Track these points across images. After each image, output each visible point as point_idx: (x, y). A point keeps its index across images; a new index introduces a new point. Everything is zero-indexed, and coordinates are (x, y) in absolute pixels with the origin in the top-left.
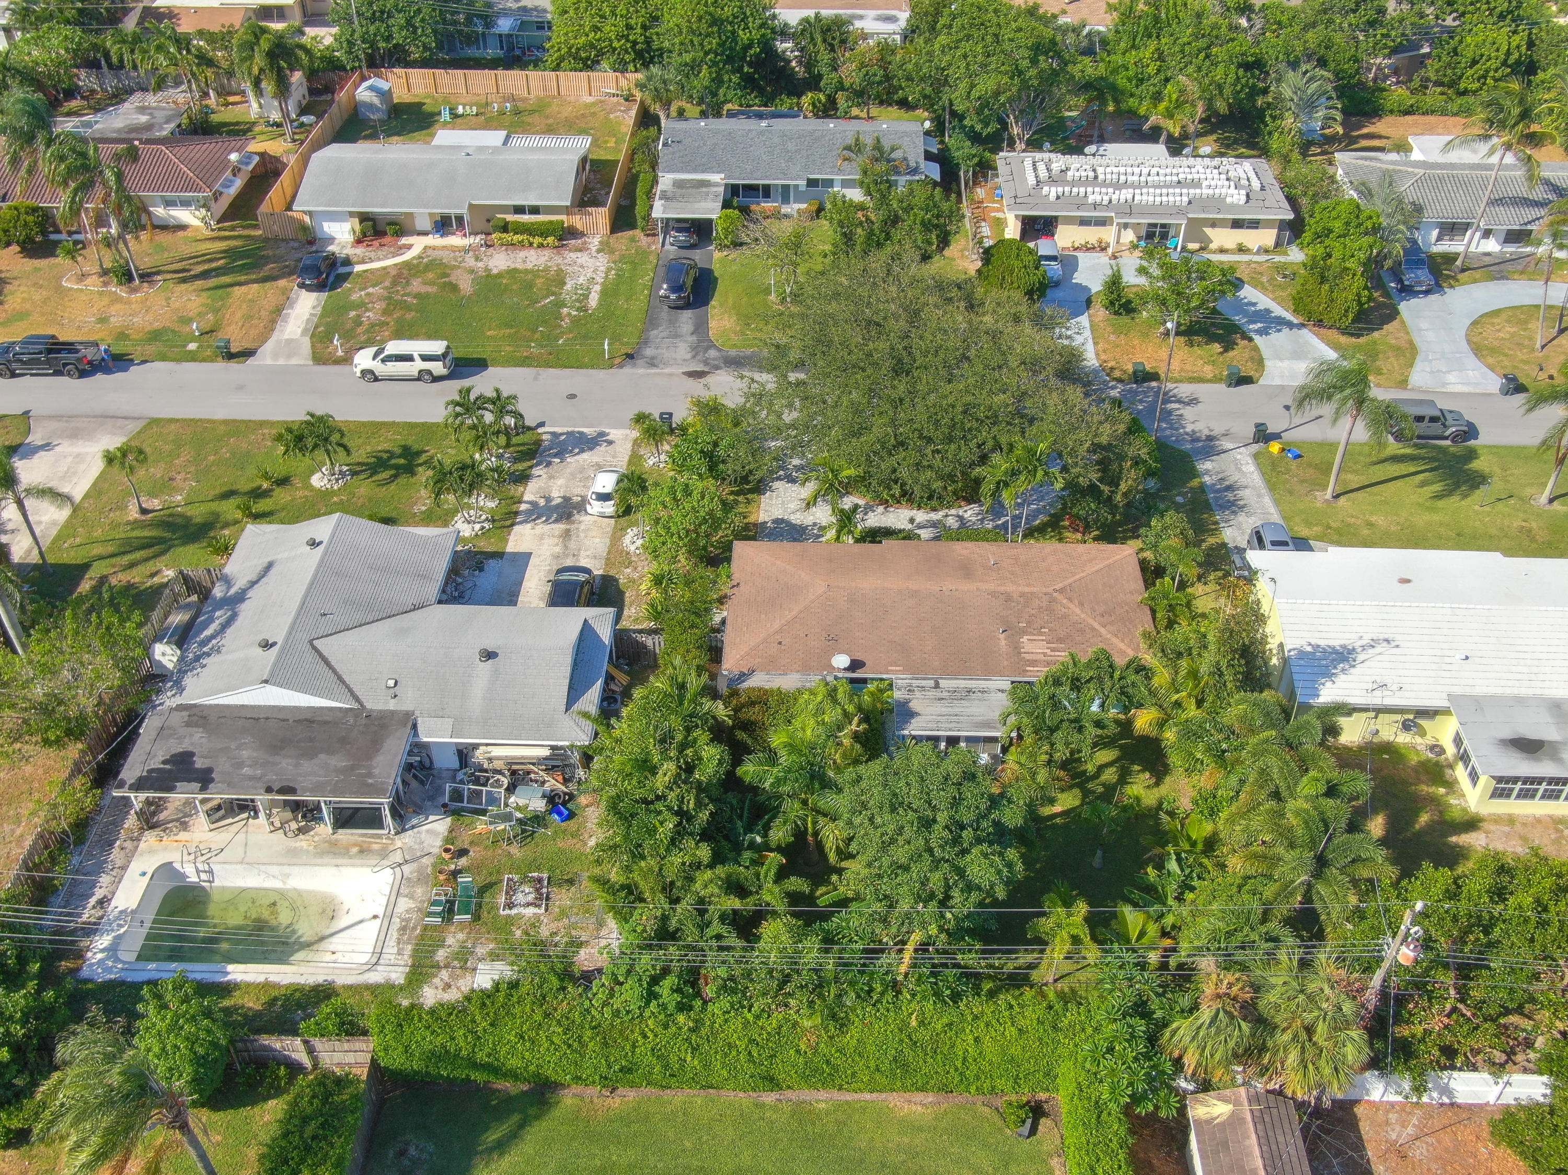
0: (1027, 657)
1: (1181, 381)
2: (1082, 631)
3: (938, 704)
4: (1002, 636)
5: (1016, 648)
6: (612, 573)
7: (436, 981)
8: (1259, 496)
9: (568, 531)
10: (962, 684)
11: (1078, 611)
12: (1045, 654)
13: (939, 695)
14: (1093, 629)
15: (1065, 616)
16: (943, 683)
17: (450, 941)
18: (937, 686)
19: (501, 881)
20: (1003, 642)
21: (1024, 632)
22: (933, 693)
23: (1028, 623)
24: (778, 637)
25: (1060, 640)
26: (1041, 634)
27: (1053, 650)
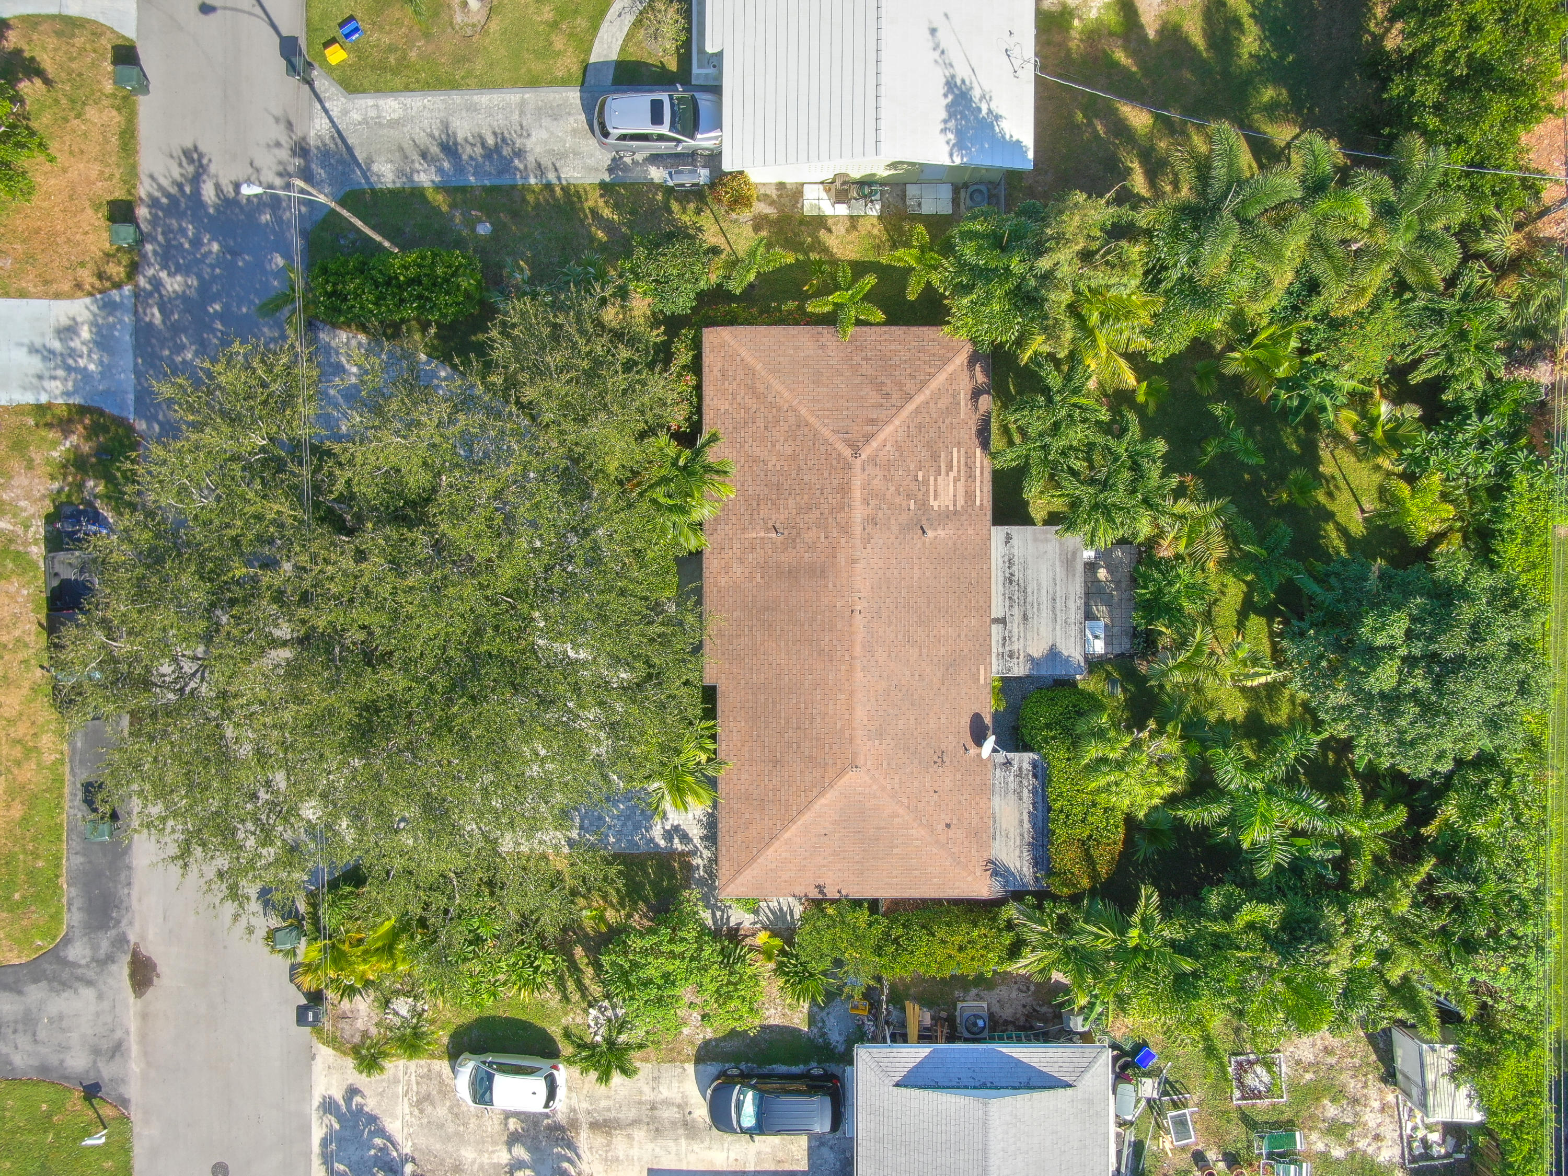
0: (961, 502)
1: (134, 167)
2: (920, 427)
3: (1033, 622)
4: (930, 534)
5: (948, 516)
6: (691, 1051)
7: (1370, 1150)
8: (472, 108)
9: (594, 1126)
10: (997, 588)
11: (889, 429)
12: (956, 480)
13: (1018, 617)
14: (917, 411)
15: (899, 447)
16: (997, 612)
17: (1320, 1146)
18: (1002, 621)
19: (1239, 1107)
20: (941, 533)
21: (924, 505)
22: (1015, 626)
23: (909, 496)
24: (940, 828)
25: (935, 457)
26: (926, 482)
27: (950, 468)
